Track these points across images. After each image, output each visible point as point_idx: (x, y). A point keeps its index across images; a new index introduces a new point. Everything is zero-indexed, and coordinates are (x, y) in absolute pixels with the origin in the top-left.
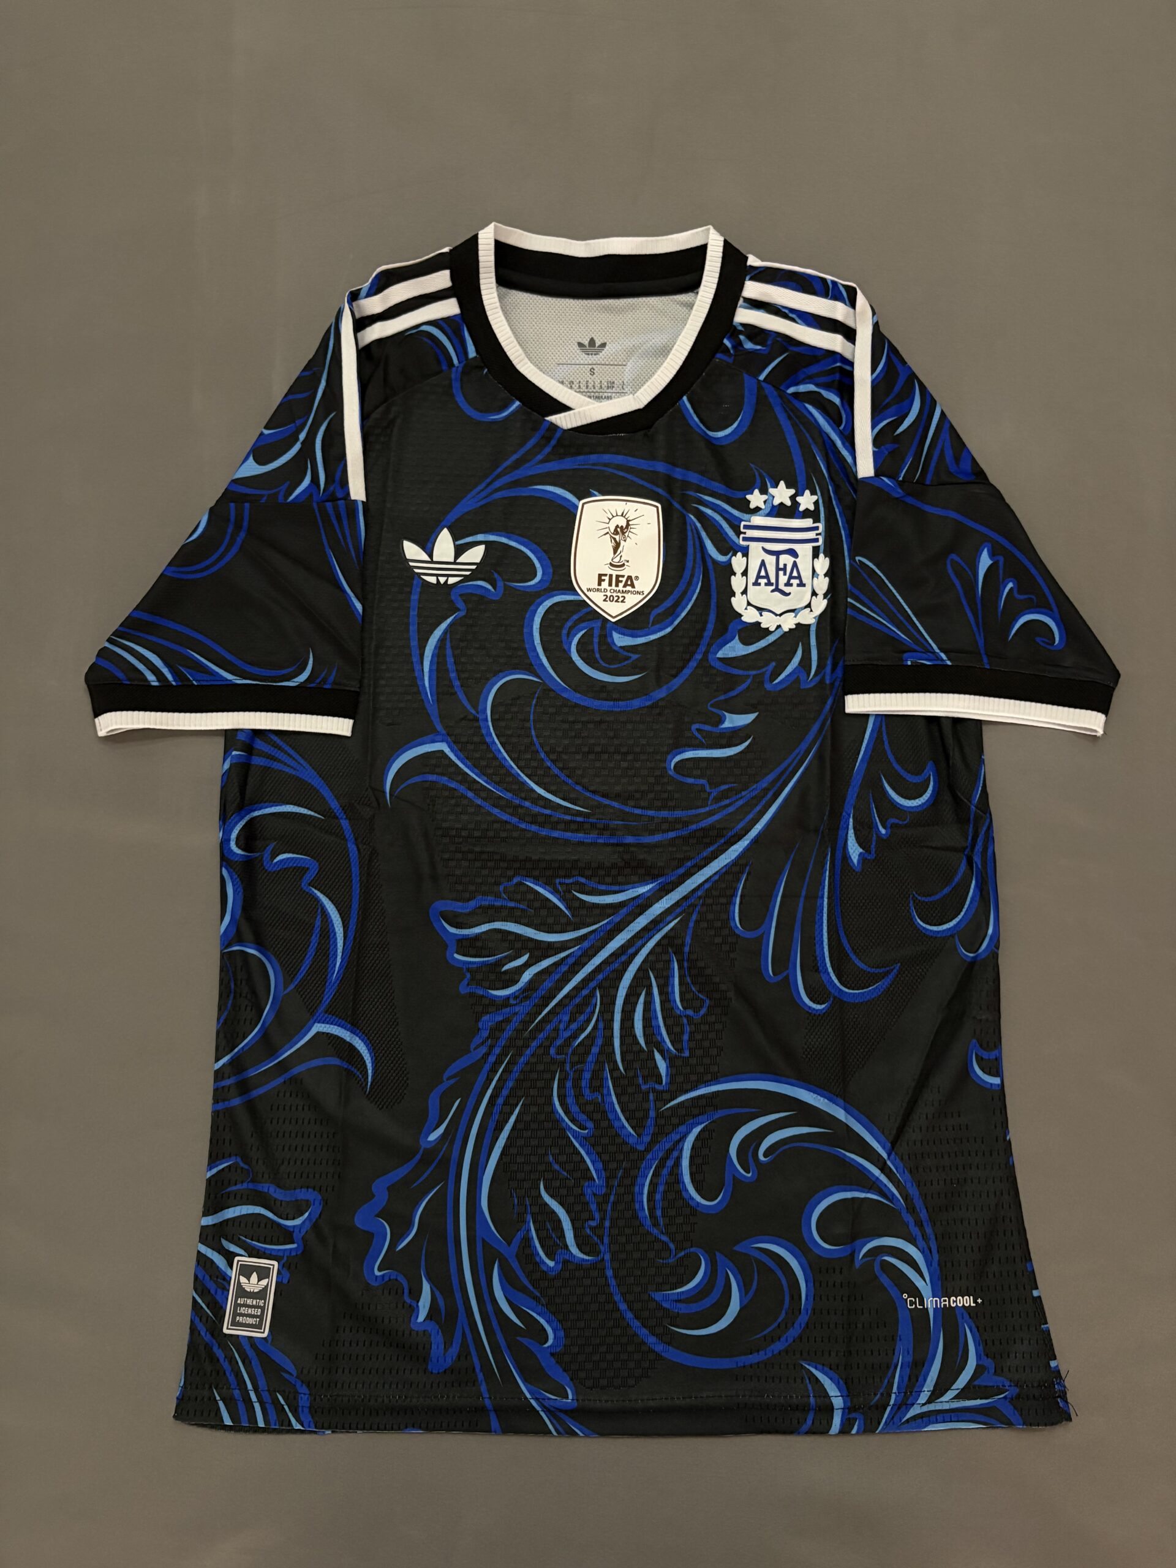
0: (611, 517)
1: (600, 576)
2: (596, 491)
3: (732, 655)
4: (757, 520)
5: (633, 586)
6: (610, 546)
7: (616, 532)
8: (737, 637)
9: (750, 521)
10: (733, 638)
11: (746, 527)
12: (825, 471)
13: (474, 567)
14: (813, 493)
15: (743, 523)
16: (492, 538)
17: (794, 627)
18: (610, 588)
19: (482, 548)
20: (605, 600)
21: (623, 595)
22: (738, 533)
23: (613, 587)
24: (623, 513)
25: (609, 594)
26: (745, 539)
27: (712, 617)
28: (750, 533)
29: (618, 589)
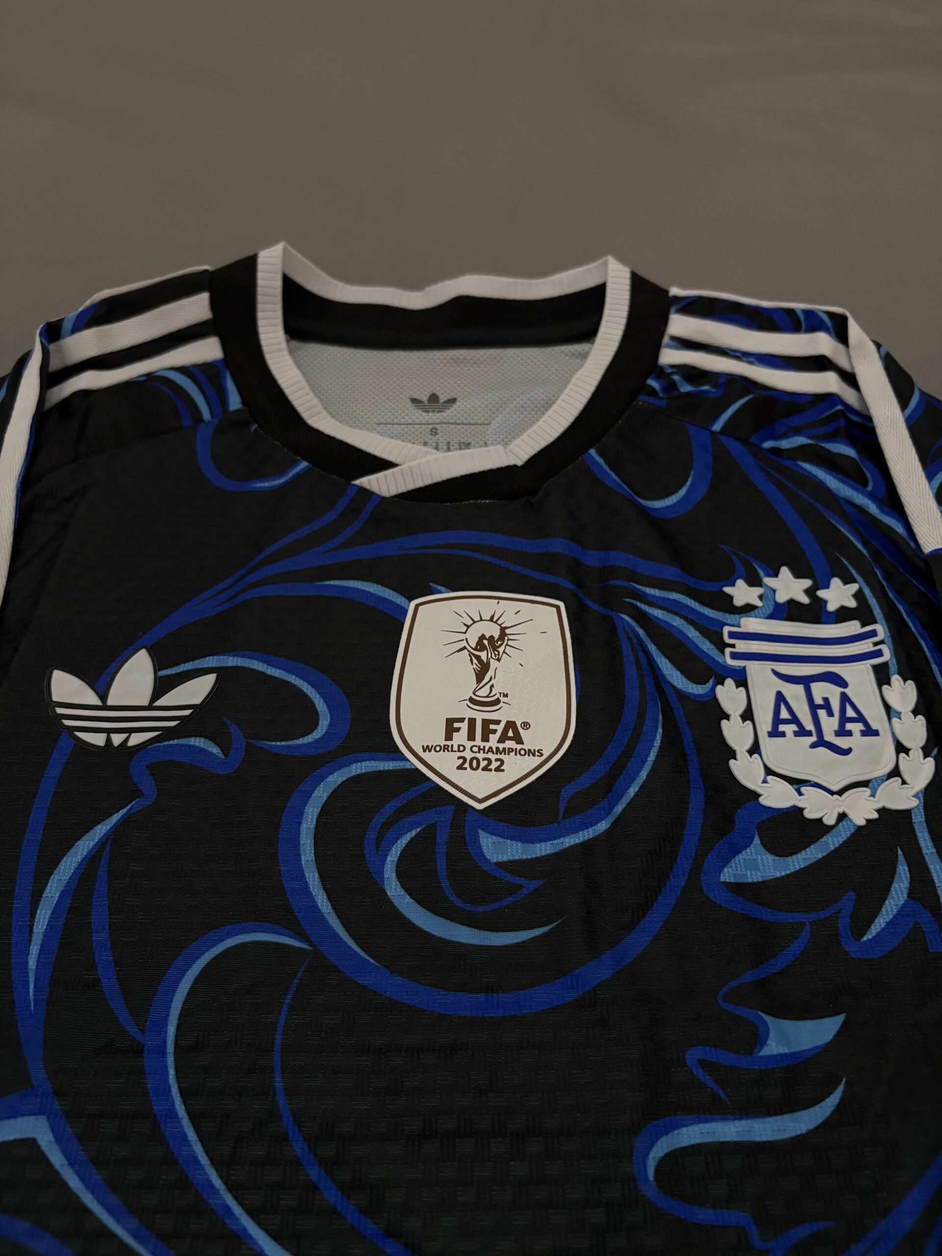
0: (469, 622)
1: (450, 722)
2: (441, 585)
3: (753, 877)
4: (751, 624)
5: (518, 740)
6: (469, 670)
7: (480, 646)
8: (757, 841)
9: (739, 626)
10: (748, 844)
11: (732, 635)
12: (860, 547)
13: (187, 712)
14: (847, 580)
15: (726, 630)
16: (232, 661)
17: (875, 816)
18: (472, 743)
19: (209, 680)
20: (460, 767)
21: (499, 756)
22: (721, 646)
23: (478, 741)
24: (492, 617)
25: (468, 755)
26: (734, 656)
27: (697, 798)
28: (742, 646)
29: (487, 745)
